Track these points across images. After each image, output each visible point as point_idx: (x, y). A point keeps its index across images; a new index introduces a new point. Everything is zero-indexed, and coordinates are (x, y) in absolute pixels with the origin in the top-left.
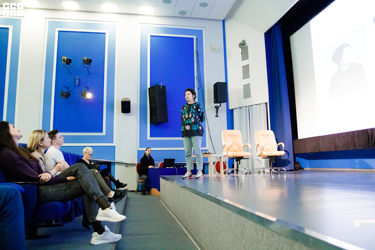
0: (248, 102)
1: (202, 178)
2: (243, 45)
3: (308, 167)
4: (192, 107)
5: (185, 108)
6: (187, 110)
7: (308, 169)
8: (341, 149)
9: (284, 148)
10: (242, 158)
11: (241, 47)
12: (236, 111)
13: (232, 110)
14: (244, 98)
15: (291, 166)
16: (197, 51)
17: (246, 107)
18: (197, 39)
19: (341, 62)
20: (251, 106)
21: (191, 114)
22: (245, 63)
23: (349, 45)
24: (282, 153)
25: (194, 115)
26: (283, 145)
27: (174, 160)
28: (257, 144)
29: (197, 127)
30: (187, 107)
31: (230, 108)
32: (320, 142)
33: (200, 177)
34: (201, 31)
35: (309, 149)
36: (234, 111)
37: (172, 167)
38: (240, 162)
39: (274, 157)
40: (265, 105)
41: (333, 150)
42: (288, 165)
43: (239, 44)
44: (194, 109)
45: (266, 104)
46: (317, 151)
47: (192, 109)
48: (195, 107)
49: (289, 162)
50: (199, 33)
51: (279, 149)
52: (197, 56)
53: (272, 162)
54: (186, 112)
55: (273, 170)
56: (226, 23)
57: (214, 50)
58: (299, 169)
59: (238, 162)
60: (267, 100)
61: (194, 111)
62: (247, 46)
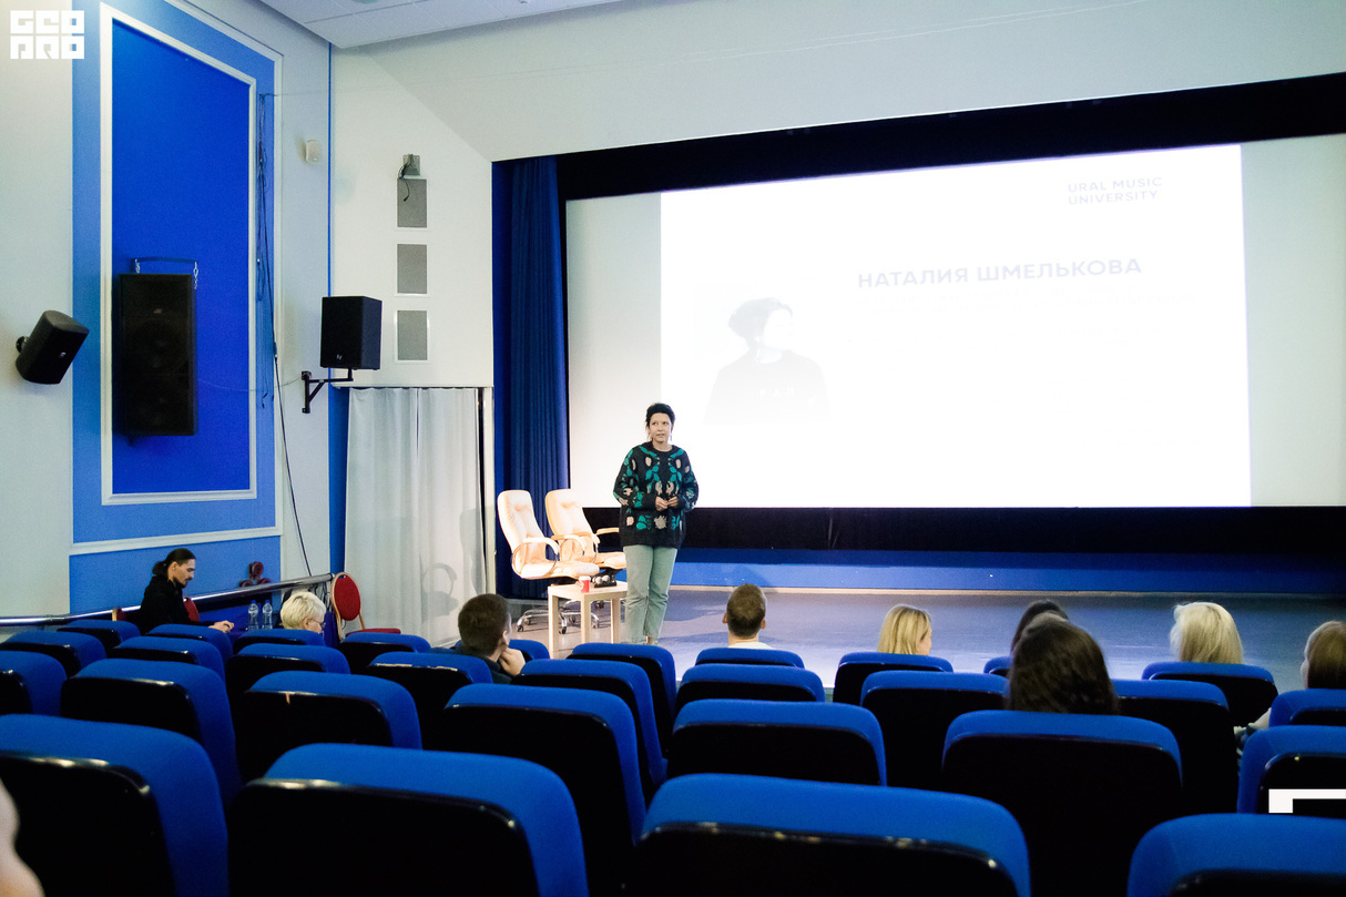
0: (412, 373)
2: (409, 171)
4: (671, 462)
5: (648, 460)
13: (344, 391)
14: (401, 357)
17: (407, 388)
18: (260, 97)
19: (757, 339)
20: (427, 389)
22: (412, 236)
23: (787, 308)
30: (654, 461)
36: (353, 395)
40: (475, 390)
43: (400, 167)
45: (481, 390)
48: (678, 464)
62: (425, 181)
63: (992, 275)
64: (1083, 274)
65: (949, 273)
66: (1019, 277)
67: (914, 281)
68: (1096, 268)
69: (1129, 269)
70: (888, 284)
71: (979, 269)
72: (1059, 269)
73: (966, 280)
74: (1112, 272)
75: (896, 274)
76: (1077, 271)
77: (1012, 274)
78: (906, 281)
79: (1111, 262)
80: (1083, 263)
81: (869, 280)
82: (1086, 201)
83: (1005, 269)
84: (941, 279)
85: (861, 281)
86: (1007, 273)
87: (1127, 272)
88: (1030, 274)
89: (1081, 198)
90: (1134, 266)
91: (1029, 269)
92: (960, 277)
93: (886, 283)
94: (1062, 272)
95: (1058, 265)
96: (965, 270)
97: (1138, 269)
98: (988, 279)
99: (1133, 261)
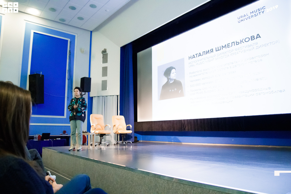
0: (104, 93)
1: (81, 150)
2: (104, 52)
3: (142, 140)
4: (79, 100)
5: (74, 100)
6: (75, 101)
7: (142, 141)
8: (166, 131)
9: (131, 128)
10: (105, 135)
11: (103, 53)
12: (95, 99)
13: (92, 97)
14: (102, 90)
15: (133, 139)
16: (70, 51)
17: (103, 96)
18: (70, 42)
19: (169, 77)
20: (107, 96)
21: (78, 104)
22: (105, 65)
23: (175, 68)
24: (130, 132)
25: (80, 105)
26: (131, 126)
27: (49, 134)
28: (113, 125)
29: (80, 114)
30: (75, 100)
31: (91, 96)
32: (153, 125)
33: (80, 150)
34: (75, 36)
35: (145, 129)
36: (94, 98)
37: (48, 140)
38: (103, 138)
39: (125, 135)
40: (116, 96)
41: (161, 131)
42: (131, 139)
43: (102, 51)
44: (81, 101)
45: (118, 96)
46: (150, 131)
47: (79, 101)
48: (81, 100)
49: (132, 137)
50: (73, 38)
51: (128, 129)
52: (70, 55)
53: (124, 138)
54: (74, 103)
55: (124, 143)
56: (93, 34)
57: (82, 52)
58: (137, 142)
59: (102, 138)
60: (118, 94)
61: (80, 103)
62: (107, 54)
63: (219, 49)
64: (244, 43)
65: (209, 51)
66: (226, 48)
67: (201, 55)
68: (247, 40)
69: (257, 38)
70: (195, 58)
71: (216, 48)
72: (236, 43)
73: (213, 52)
74: (252, 40)
75: (196, 54)
76: (242, 42)
77: (224, 47)
78: (199, 56)
79: (251, 37)
80: (243, 39)
81: (191, 57)
82: (243, 21)
83: (222, 46)
84: (207, 53)
85: (189, 58)
86: (223, 47)
87: (256, 39)
88: (229, 46)
89: (241, 20)
90: (258, 36)
91: (228, 45)
92: (211, 51)
93: (195, 57)
94: (238, 43)
95: (236, 41)
96: (212, 49)
97: (260, 37)
98: (218, 50)
99: (258, 35)
